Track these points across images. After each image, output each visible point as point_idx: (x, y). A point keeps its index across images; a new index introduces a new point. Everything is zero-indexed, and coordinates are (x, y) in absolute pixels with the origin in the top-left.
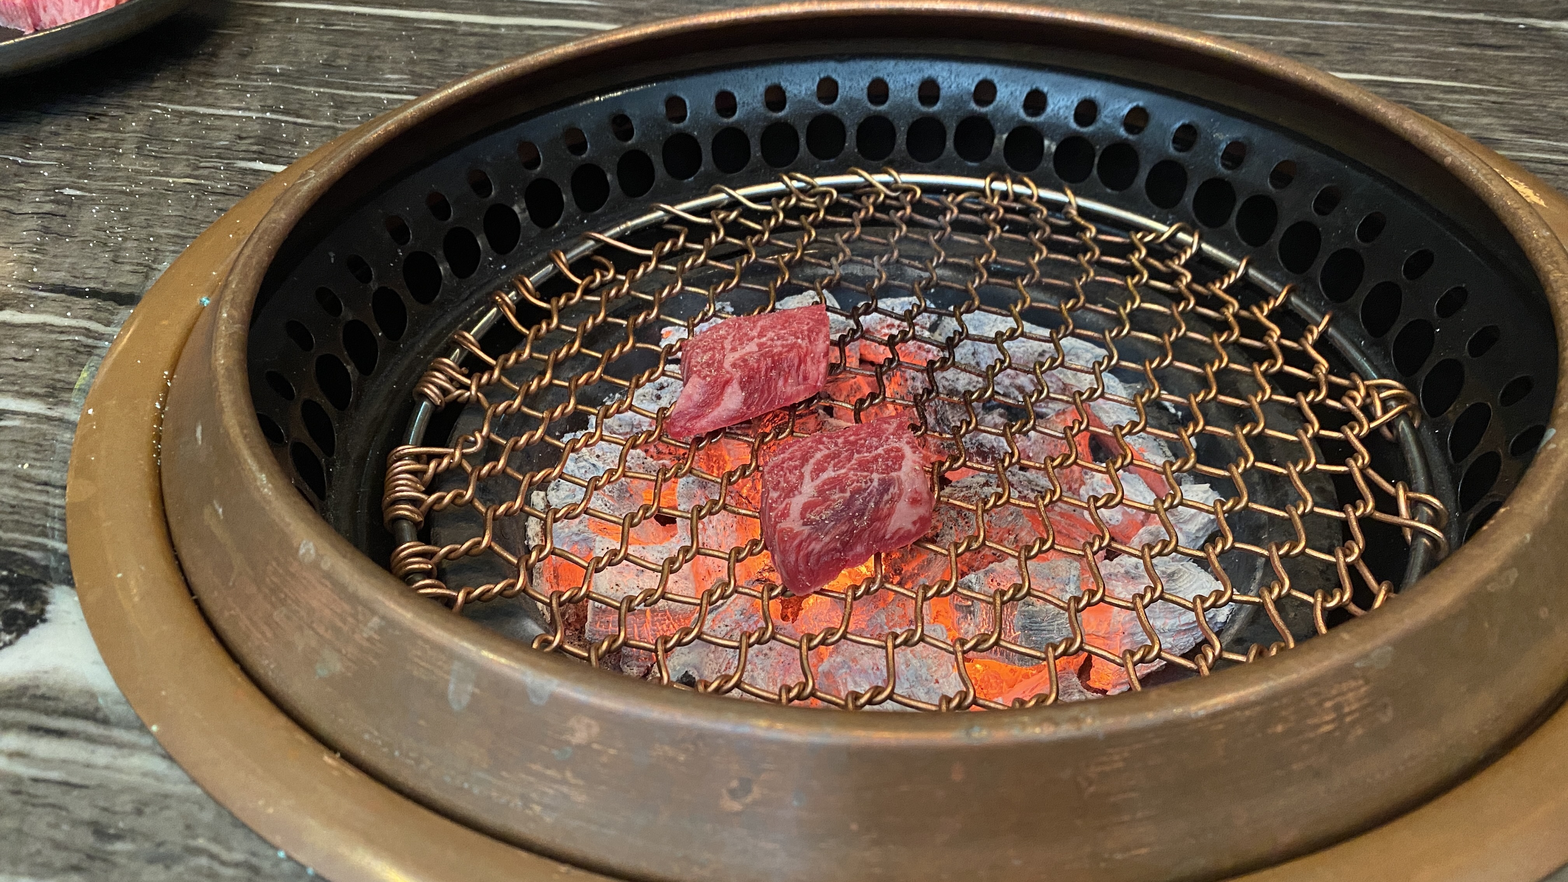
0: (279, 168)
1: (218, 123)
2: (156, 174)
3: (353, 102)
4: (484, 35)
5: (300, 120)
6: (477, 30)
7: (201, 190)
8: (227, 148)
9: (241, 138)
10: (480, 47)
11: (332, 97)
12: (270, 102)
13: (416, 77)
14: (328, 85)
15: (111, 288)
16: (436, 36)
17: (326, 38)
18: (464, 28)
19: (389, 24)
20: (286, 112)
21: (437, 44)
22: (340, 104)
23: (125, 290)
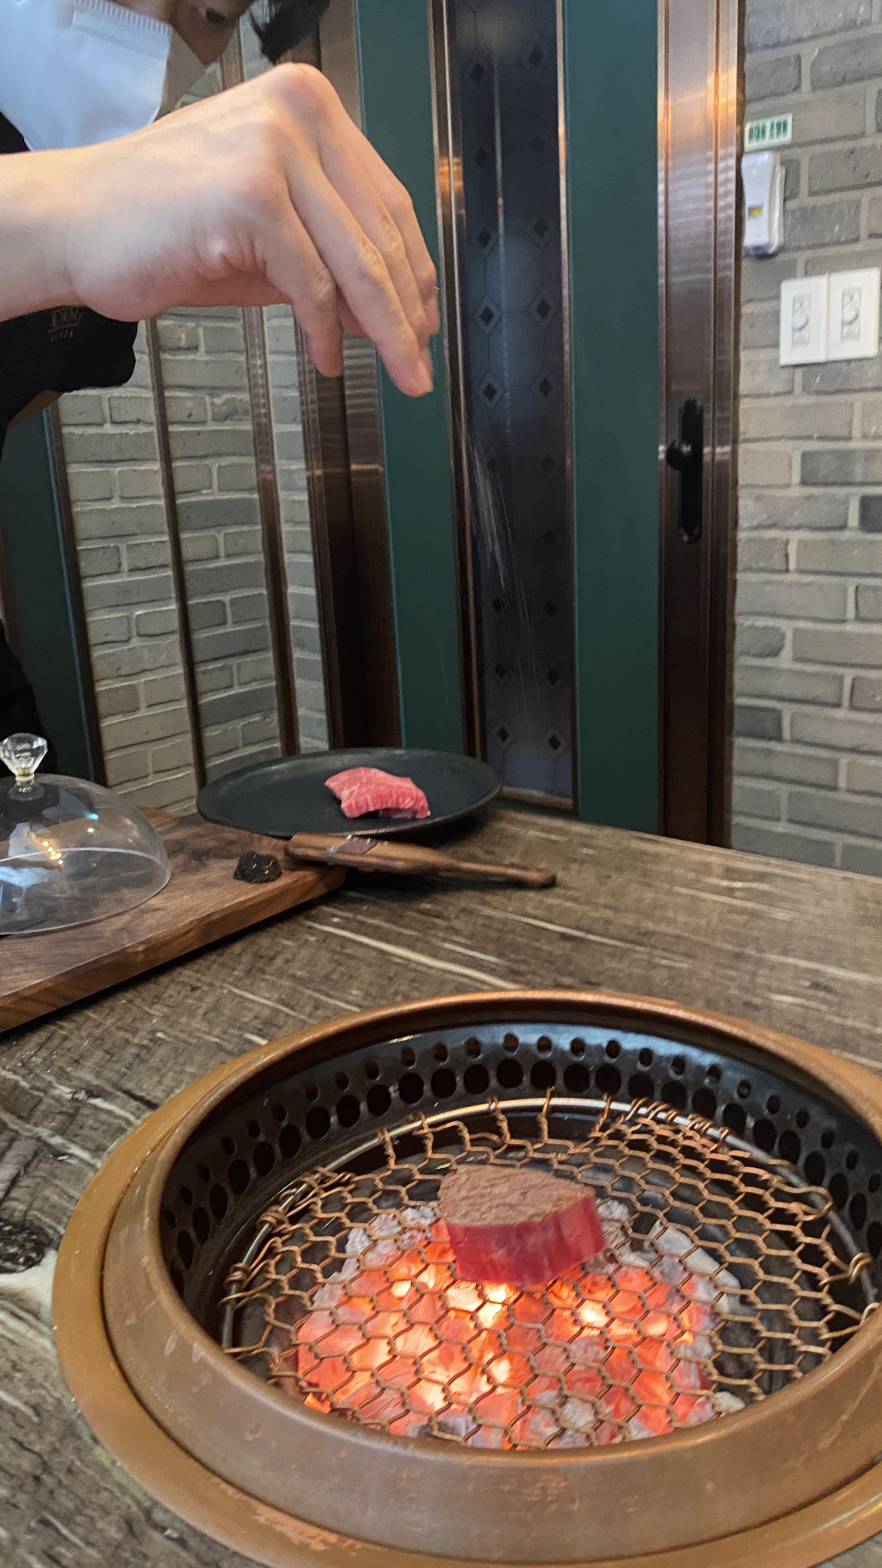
0: (263, 1042)
1: (250, 1005)
2: (205, 1033)
3: (325, 1006)
4: (421, 973)
5: (292, 1013)
6: (419, 968)
7: (220, 1048)
8: (246, 1024)
9: (256, 1018)
10: (414, 980)
11: (316, 1000)
12: (283, 997)
13: (367, 995)
14: (319, 991)
15: (148, 1098)
16: (394, 969)
17: (336, 957)
18: (413, 965)
19: (375, 954)
20: (287, 1006)
21: (391, 974)
22: (318, 1005)
23: (155, 1101)
